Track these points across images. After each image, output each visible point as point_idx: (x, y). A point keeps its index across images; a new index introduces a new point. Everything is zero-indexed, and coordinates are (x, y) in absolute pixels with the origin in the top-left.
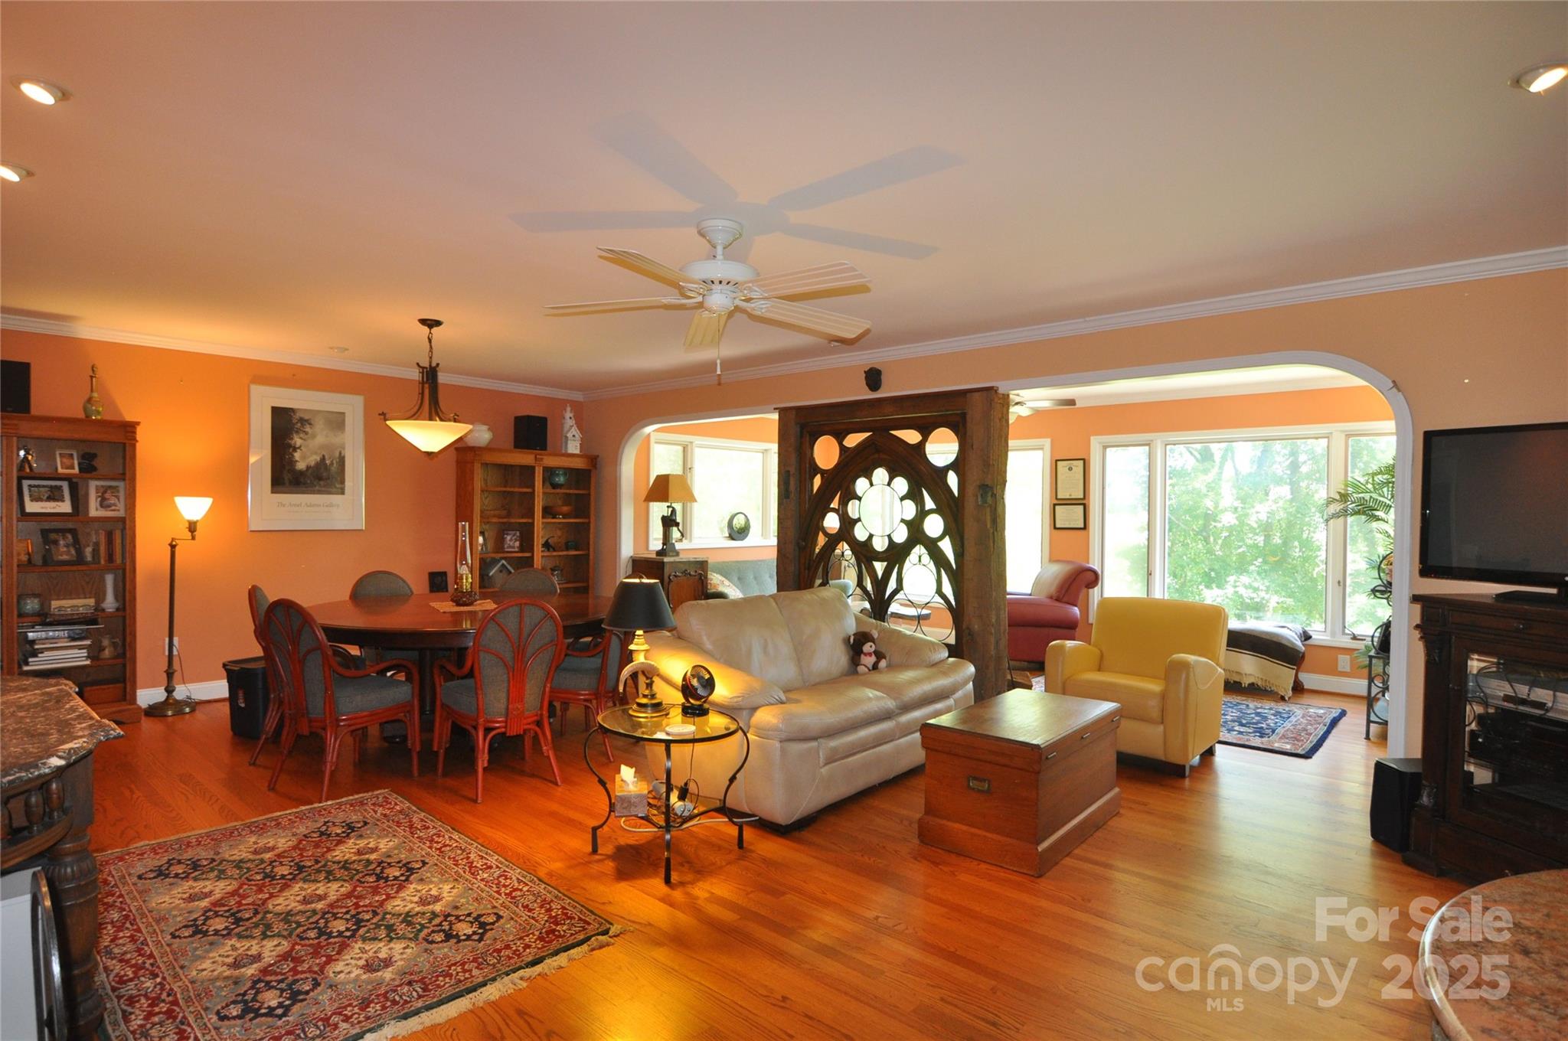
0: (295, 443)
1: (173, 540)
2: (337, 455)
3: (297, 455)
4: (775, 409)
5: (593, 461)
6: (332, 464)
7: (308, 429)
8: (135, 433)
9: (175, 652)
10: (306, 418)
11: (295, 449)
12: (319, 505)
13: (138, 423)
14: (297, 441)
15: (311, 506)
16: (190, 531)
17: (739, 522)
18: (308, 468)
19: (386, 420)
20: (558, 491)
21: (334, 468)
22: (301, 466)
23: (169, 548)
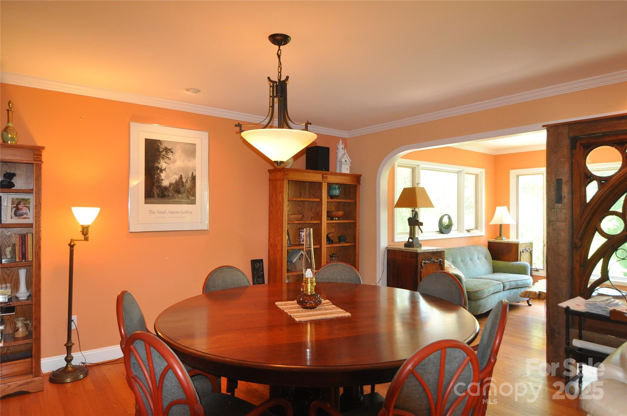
0: (162, 166)
1: (72, 240)
2: (191, 175)
3: (163, 175)
4: (543, 126)
5: (357, 178)
6: (187, 181)
7: (170, 155)
8: (41, 155)
9: (73, 327)
10: (169, 148)
11: (161, 171)
12: (178, 213)
13: (43, 148)
14: (163, 164)
15: (172, 213)
16: (83, 234)
17: (446, 221)
18: (171, 185)
19: (241, 131)
20: (333, 200)
21: (188, 185)
22: (165, 183)
23: (69, 247)
